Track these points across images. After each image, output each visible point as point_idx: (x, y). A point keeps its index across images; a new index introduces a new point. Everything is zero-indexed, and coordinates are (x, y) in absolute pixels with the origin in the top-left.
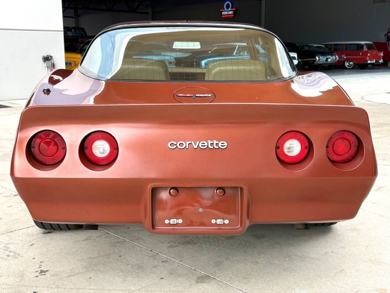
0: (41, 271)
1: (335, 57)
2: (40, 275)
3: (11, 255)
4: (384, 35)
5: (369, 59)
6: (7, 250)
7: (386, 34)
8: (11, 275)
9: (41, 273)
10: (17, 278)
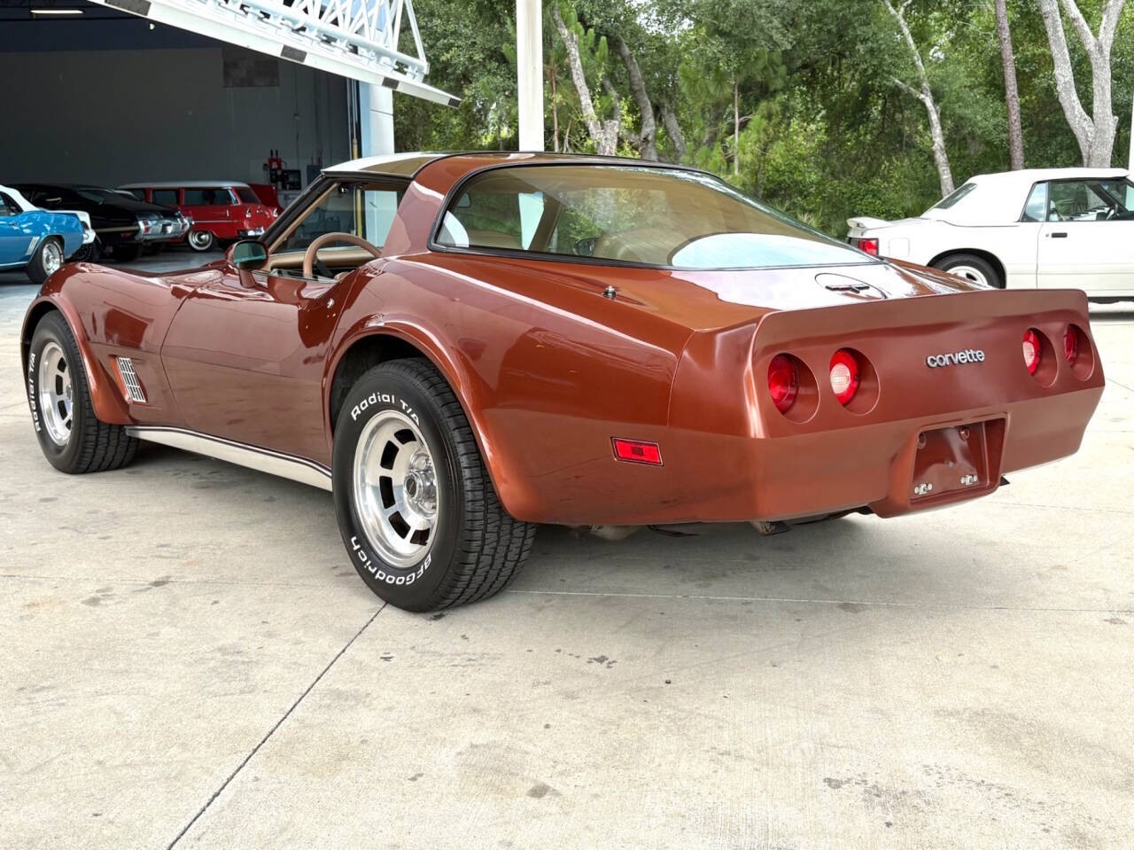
1: (182, 221)
4: (262, 166)
5: (250, 225)
7: (265, 165)
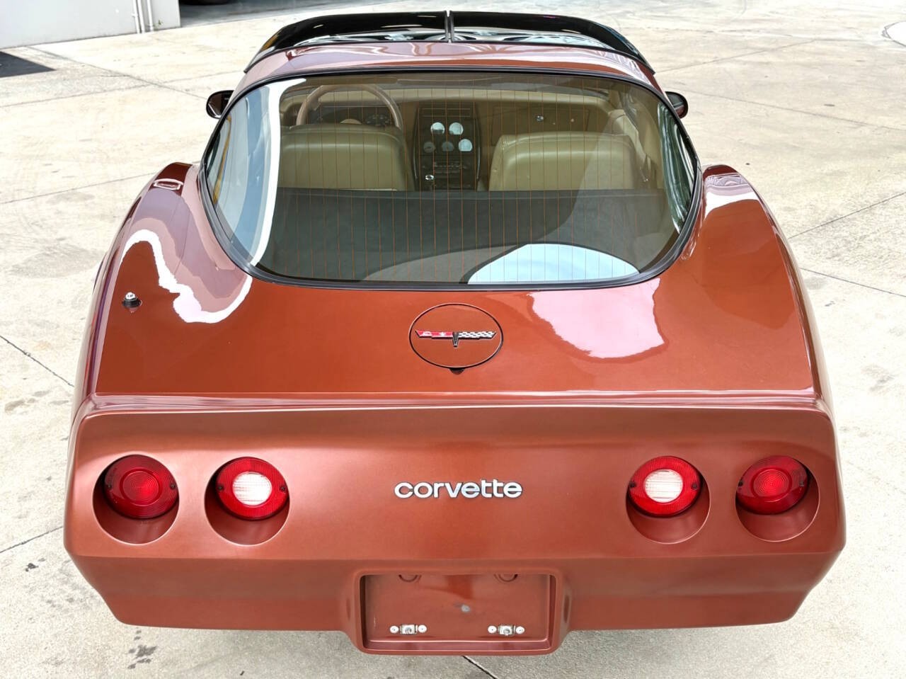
0: (140, 650)
2: (140, 662)
3: (76, 599)
6: (66, 583)
8: (78, 659)
9: (140, 655)
10: (92, 670)
